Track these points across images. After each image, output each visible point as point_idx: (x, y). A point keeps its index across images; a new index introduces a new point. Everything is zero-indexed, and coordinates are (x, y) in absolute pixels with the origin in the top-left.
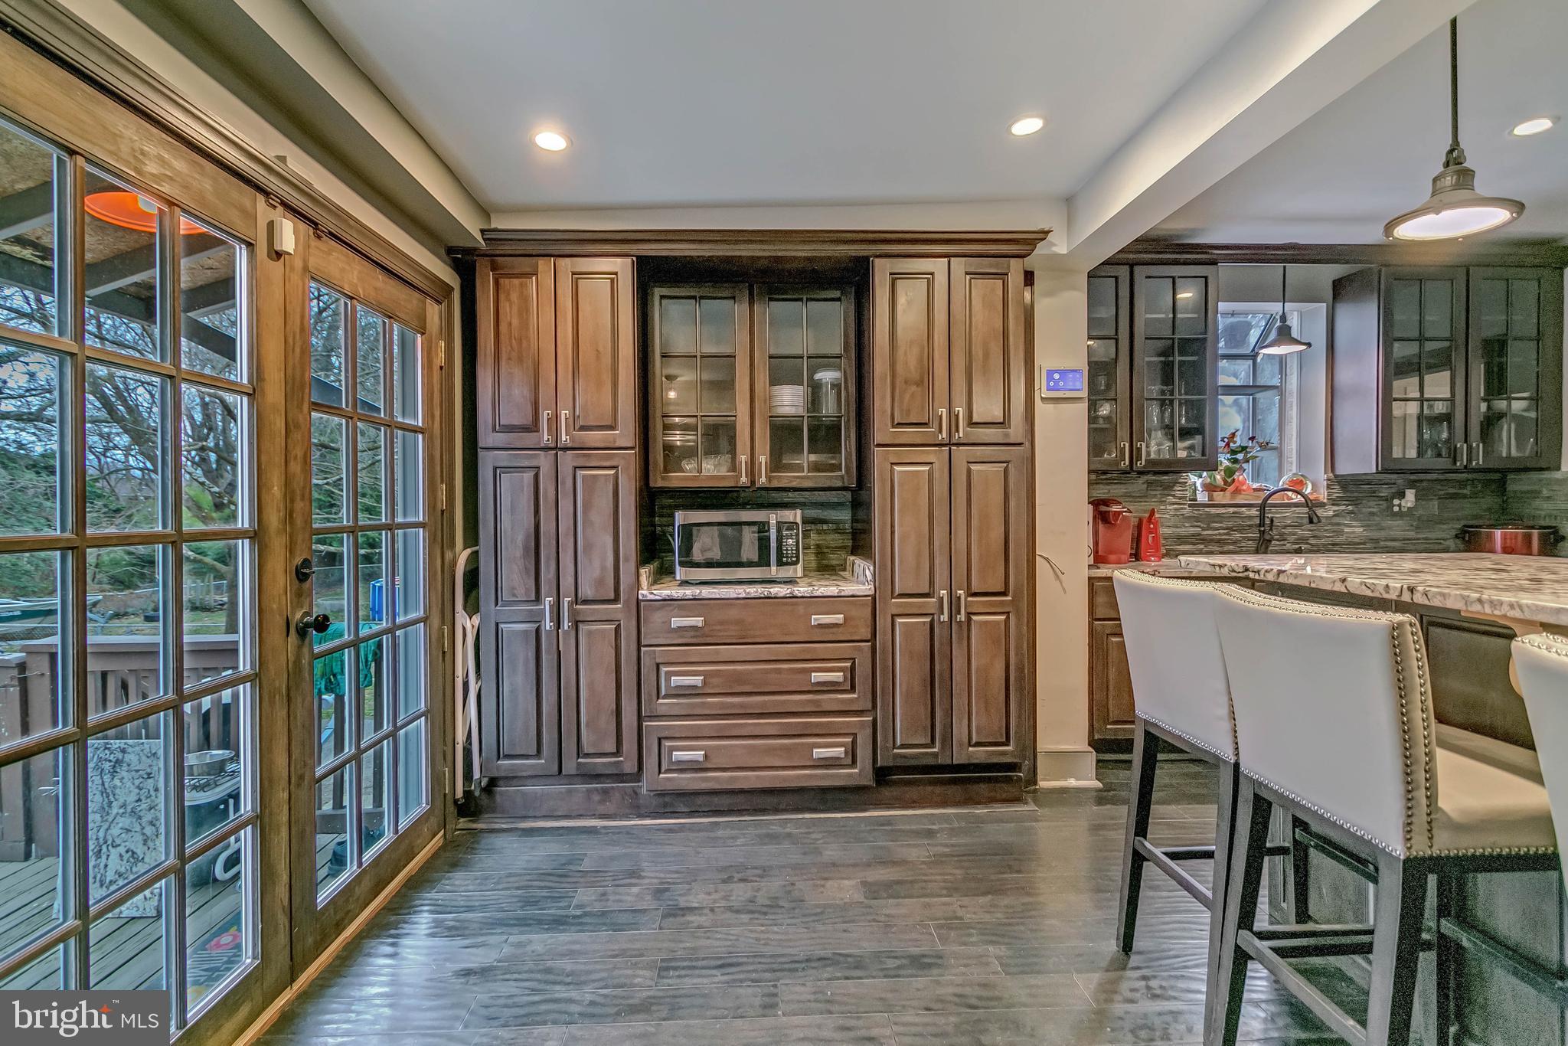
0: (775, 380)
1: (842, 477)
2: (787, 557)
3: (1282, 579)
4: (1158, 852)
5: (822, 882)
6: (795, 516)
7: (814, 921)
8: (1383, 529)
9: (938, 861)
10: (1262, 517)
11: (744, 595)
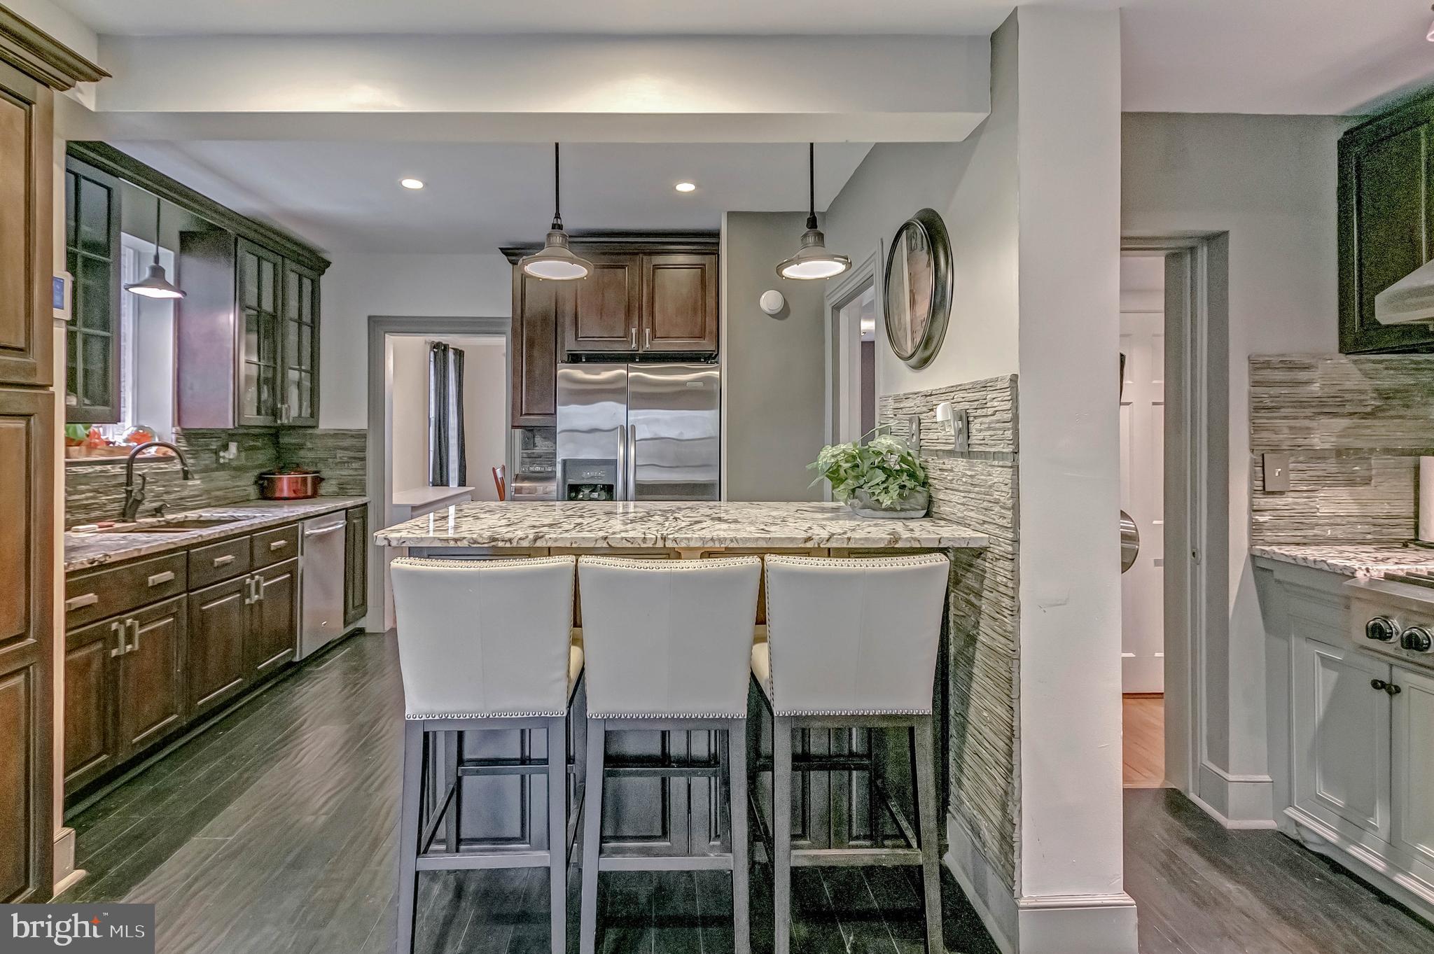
8: (213, 480)
10: (129, 476)
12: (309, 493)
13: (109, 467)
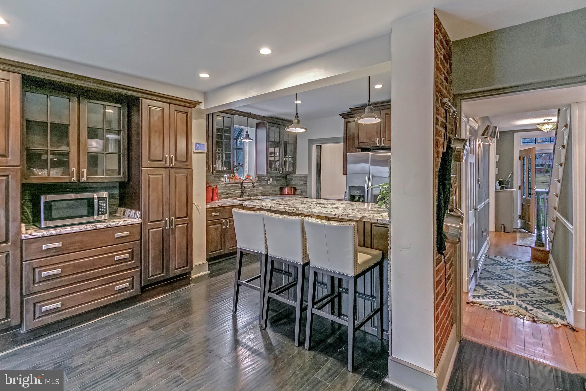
0: (90, 137)
1: (121, 178)
2: (101, 212)
3: (271, 209)
4: (244, 282)
5: (133, 333)
6: (105, 194)
7: (138, 346)
8: (266, 188)
9: (171, 312)
10: (242, 186)
11: (84, 230)
12: (292, 194)
13: (238, 184)
